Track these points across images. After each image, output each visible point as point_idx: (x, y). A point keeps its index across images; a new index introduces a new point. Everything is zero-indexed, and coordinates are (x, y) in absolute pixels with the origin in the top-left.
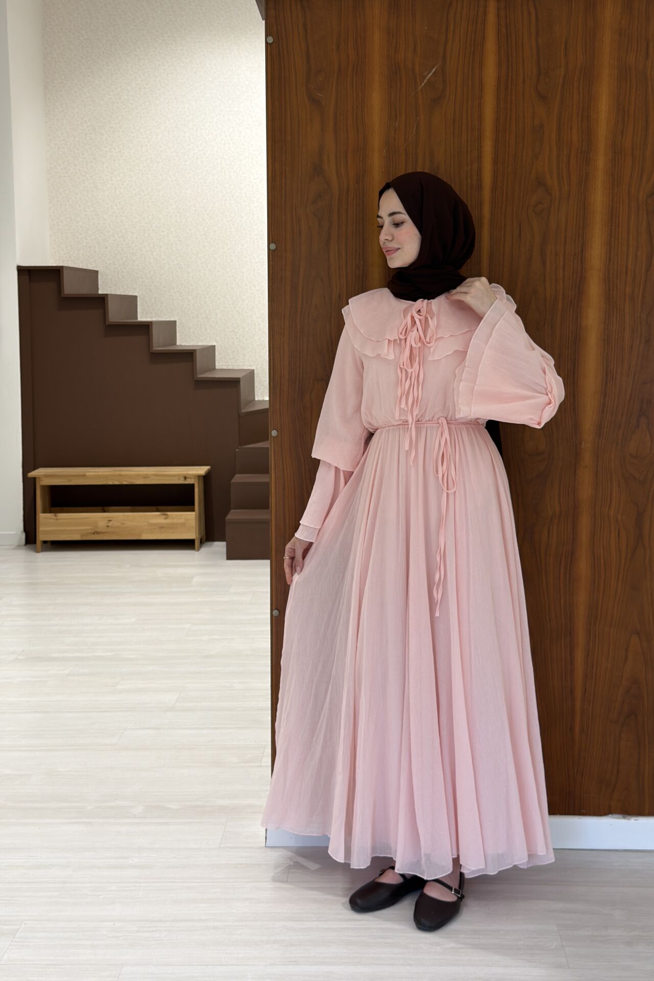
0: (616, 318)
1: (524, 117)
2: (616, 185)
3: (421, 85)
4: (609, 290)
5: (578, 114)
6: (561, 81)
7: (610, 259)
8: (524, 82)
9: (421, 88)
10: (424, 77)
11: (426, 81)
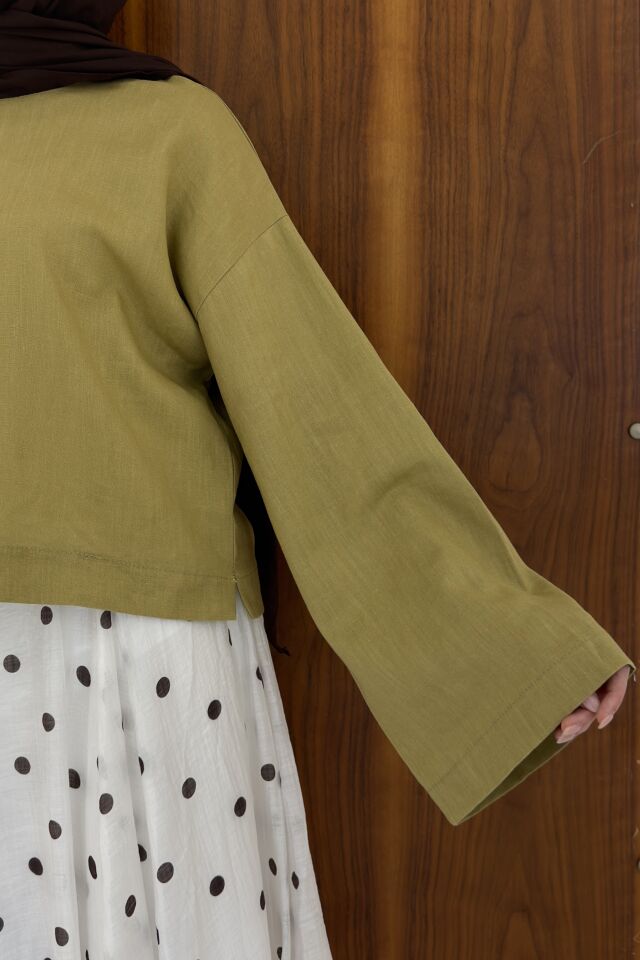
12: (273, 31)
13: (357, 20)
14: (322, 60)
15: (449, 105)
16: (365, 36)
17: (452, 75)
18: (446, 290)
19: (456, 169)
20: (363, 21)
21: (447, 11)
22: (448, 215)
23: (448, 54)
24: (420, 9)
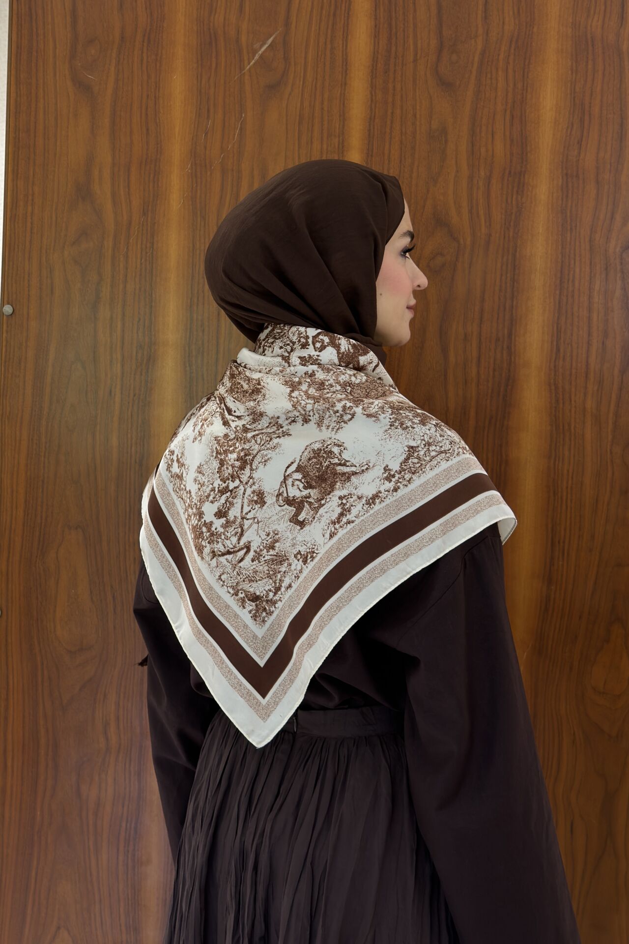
0: (570, 450)
1: (415, 115)
2: (569, 228)
3: (249, 64)
4: (557, 401)
5: (506, 111)
6: (476, 59)
7: (558, 350)
8: (415, 61)
9: (250, 68)
10: (255, 52)
11: (257, 57)
12: (445, 350)
13: (505, 347)
14: (478, 372)
15: (570, 411)
16: (511, 358)
17: (573, 390)
18: (564, 542)
19: (574, 456)
20: (509, 348)
21: (571, 345)
22: (567, 488)
23: (571, 375)
24: (552, 342)
